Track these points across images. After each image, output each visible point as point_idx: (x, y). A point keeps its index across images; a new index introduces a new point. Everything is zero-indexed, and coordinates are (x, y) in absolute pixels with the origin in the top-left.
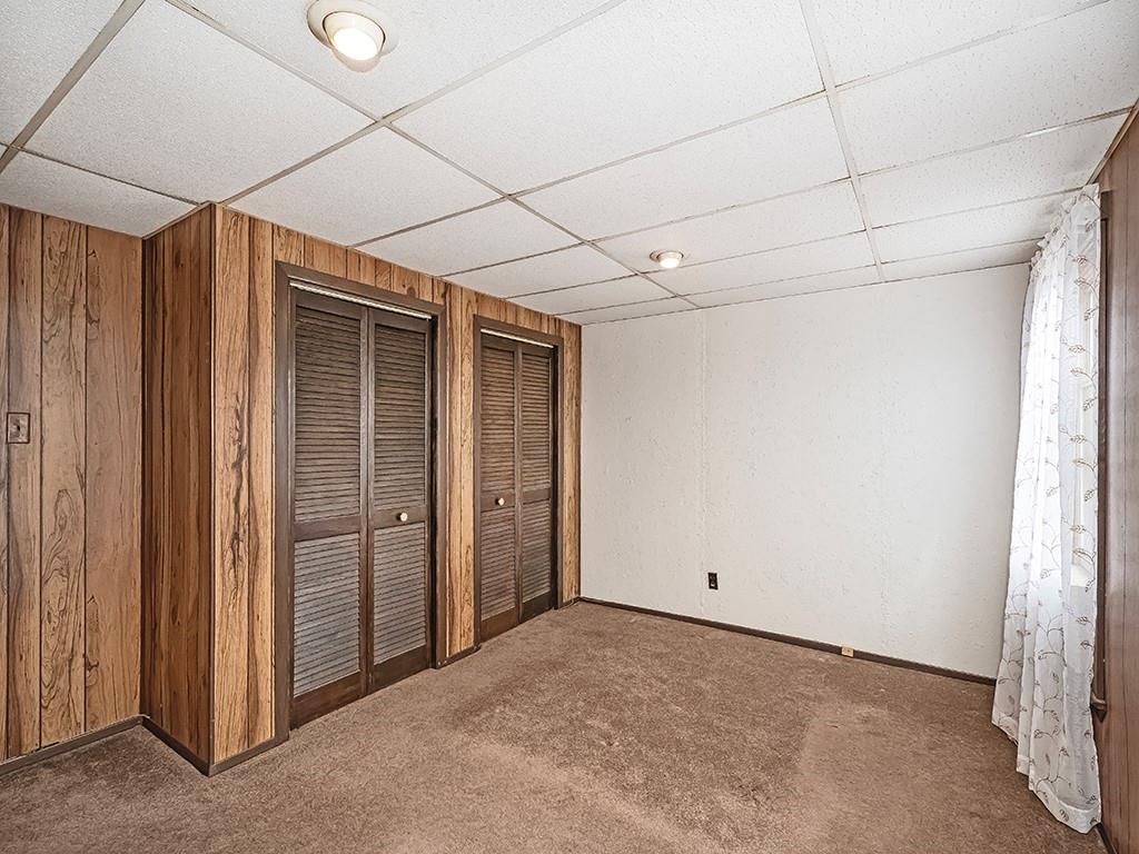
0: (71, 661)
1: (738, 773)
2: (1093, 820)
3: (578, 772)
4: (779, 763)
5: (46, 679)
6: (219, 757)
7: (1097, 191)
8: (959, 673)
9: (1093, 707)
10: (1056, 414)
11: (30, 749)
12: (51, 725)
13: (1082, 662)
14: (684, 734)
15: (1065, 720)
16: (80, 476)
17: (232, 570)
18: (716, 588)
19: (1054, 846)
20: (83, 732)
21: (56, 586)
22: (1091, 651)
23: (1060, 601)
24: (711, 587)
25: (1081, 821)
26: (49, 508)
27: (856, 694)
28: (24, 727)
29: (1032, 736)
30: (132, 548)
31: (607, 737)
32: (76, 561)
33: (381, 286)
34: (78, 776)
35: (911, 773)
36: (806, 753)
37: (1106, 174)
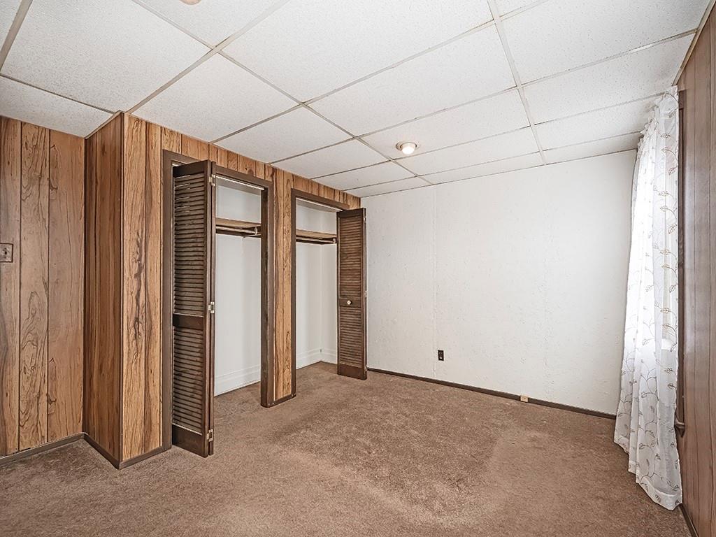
0: (38, 398)
1: (449, 471)
2: (677, 502)
3: (348, 469)
4: (475, 465)
5: (23, 409)
6: (126, 457)
7: (676, 91)
8: (595, 412)
9: (676, 427)
10: (651, 237)
11: (12, 451)
12: (25, 437)
13: (669, 399)
14: (416, 447)
15: (659, 437)
16: (45, 283)
17: (135, 341)
18: (443, 360)
19: (650, 518)
20: (46, 442)
21: (29, 351)
22: (674, 390)
23: (655, 358)
24: (440, 359)
25: (669, 502)
26: (24, 303)
27: (528, 425)
28: (8, 438)
29: (638, 448)
30: (78, 330)
31: (368, 448)
32: (42, 336)
33: (231, 168)
34: (40, 468)
35: (560, 472)
36: (493, 459)
37: (682, 80)
